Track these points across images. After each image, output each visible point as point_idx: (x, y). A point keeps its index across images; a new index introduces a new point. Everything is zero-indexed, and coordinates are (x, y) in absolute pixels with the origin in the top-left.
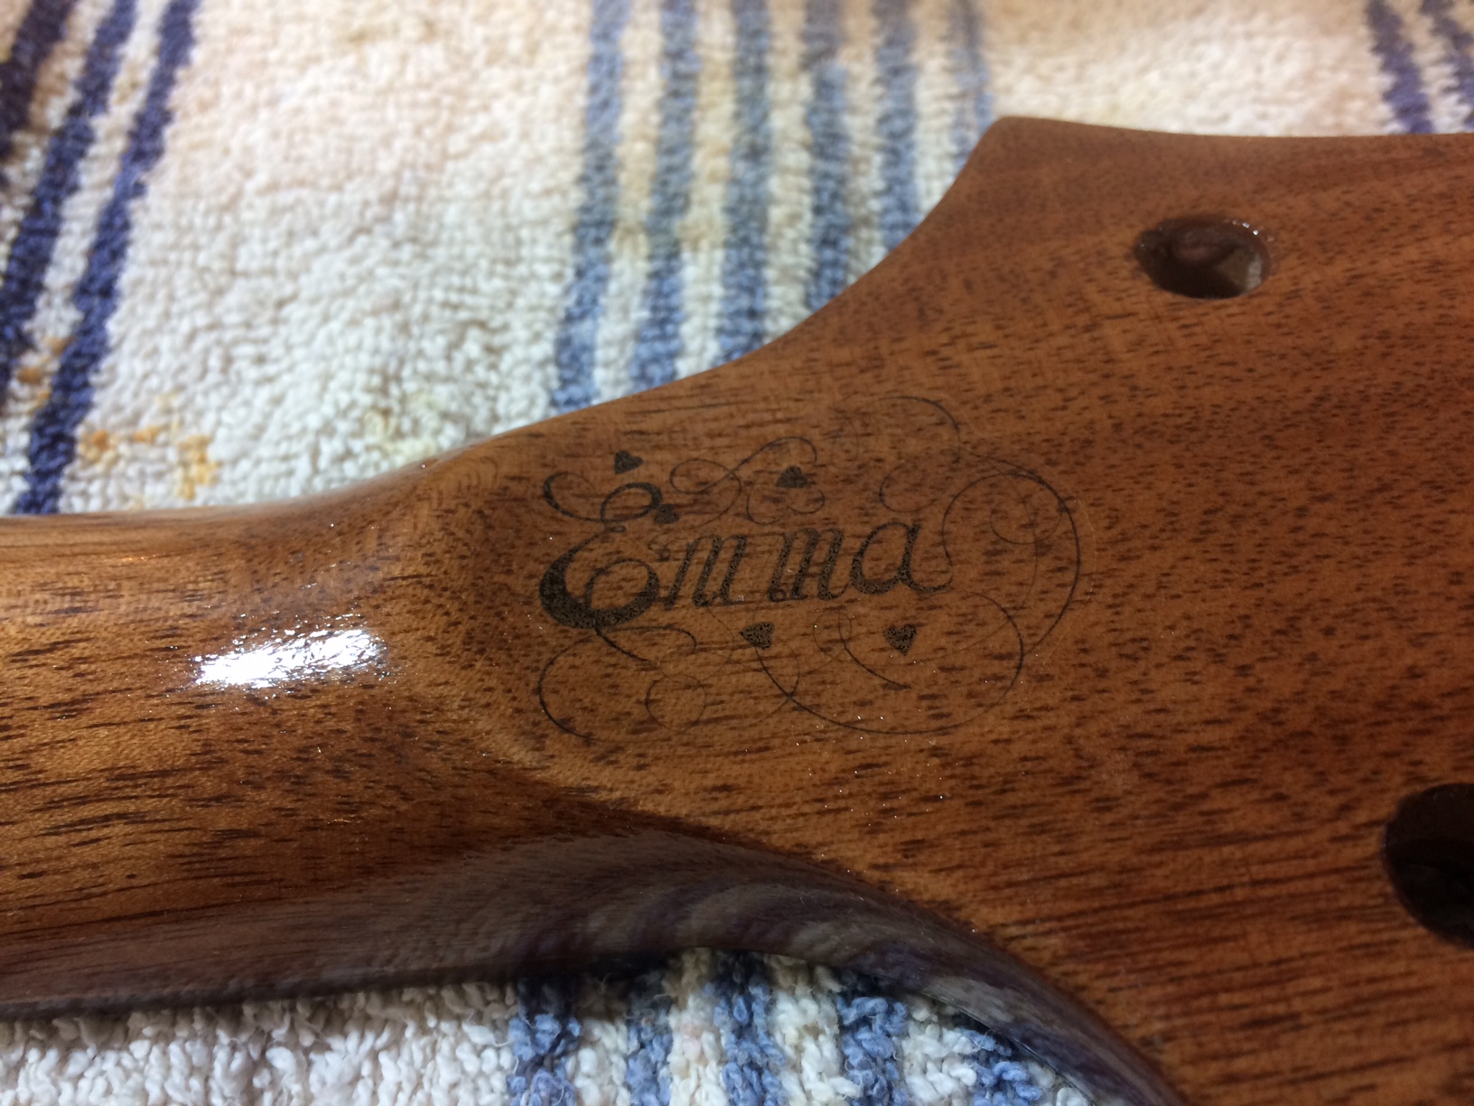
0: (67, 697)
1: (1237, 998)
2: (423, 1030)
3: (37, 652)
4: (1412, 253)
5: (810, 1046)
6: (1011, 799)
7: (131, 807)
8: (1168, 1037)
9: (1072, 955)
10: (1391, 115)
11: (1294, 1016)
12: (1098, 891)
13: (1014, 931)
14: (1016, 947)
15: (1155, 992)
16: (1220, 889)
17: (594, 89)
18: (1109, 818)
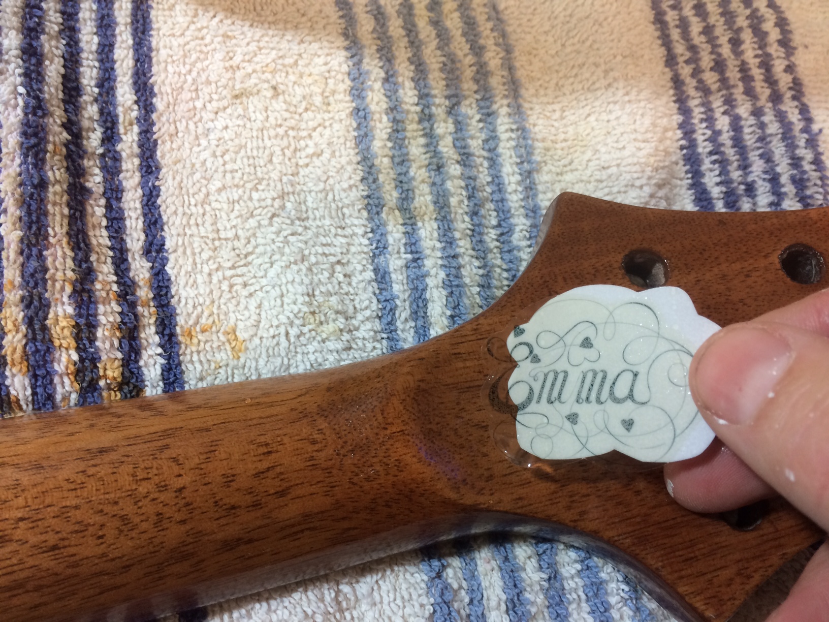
0: (280, 489)
1: (681, 553)
2: (393, 571)
3: (263, 473)
4: (716, 270)
5: (528, 561)
6: (609, 494)
7: (312, 525)
8: (663, 567)
9: (634, 544)
10: (681, 136)
11: (696, 557)
12: (639, 523)
13: (616, 538)
14: (617, 543)
15: (658, 554)
16: (673, 519)
17: (359, 127)
18: (639, 498)
